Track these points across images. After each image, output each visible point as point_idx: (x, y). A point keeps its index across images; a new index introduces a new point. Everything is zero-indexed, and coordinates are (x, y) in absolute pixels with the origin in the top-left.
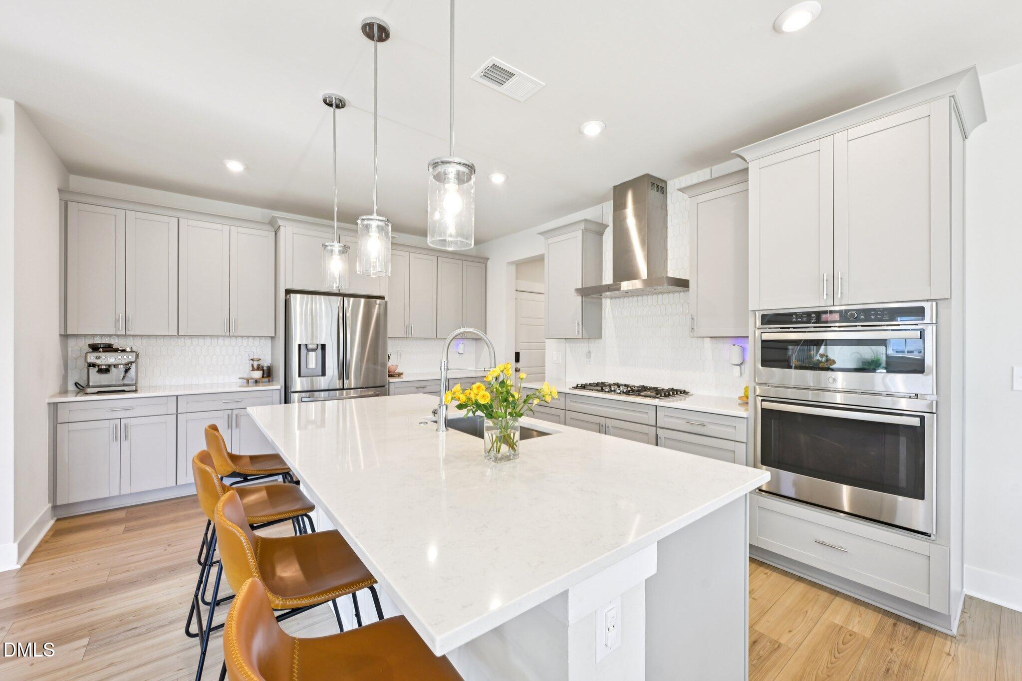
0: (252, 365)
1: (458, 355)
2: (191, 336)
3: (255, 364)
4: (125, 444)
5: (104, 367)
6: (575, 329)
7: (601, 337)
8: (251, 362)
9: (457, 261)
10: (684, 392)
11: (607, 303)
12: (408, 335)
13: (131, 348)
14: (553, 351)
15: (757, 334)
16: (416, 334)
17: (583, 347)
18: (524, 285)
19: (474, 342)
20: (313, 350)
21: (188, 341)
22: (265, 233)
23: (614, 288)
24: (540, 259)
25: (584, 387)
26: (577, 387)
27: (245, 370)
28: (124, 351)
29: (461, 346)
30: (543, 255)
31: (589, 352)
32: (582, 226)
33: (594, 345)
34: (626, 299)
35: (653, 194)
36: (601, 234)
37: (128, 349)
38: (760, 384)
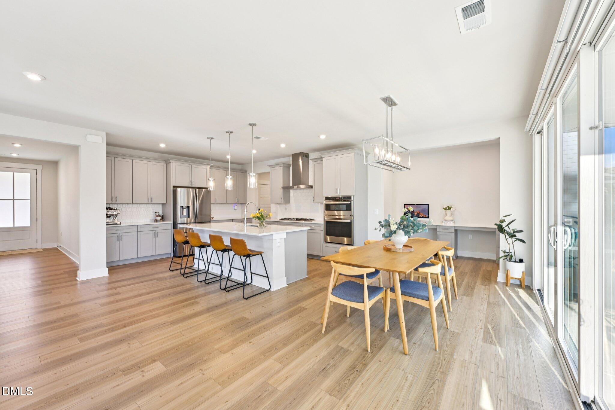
0: (156, 215)
1: (234, 210)
2: (137, 204)
3: (157, 214)
4: (121, 242)
5: (109, 215)
6: (280, 200)
7: (290, 203)
8: (155, 214)
9: (234, 172)
10: (313, 220)
11: (292, 191)
12: (216, 202)
13: (116, 208)
14: (273, 207)
15: (325, 202)
16: (218, 202)
17: (284, 206)
18: (262, 182)
19: (241, 205)
20: (185, 208)
21: (136, 205)
22: (162, 164)
23: (293, 187)
24: (269, 173)
25: (283, 219)
26: (281, 219)
27: (152, 217)
28: (114, 209)
29: (236, 207)
30: (270, 172)
31: (286, 208)
32: (283, 165)
33: (288, 206)
34: (296, 190)
35: (305, 158)
36: (290, 167)
37: (116, 209)
38: (326, 215)
